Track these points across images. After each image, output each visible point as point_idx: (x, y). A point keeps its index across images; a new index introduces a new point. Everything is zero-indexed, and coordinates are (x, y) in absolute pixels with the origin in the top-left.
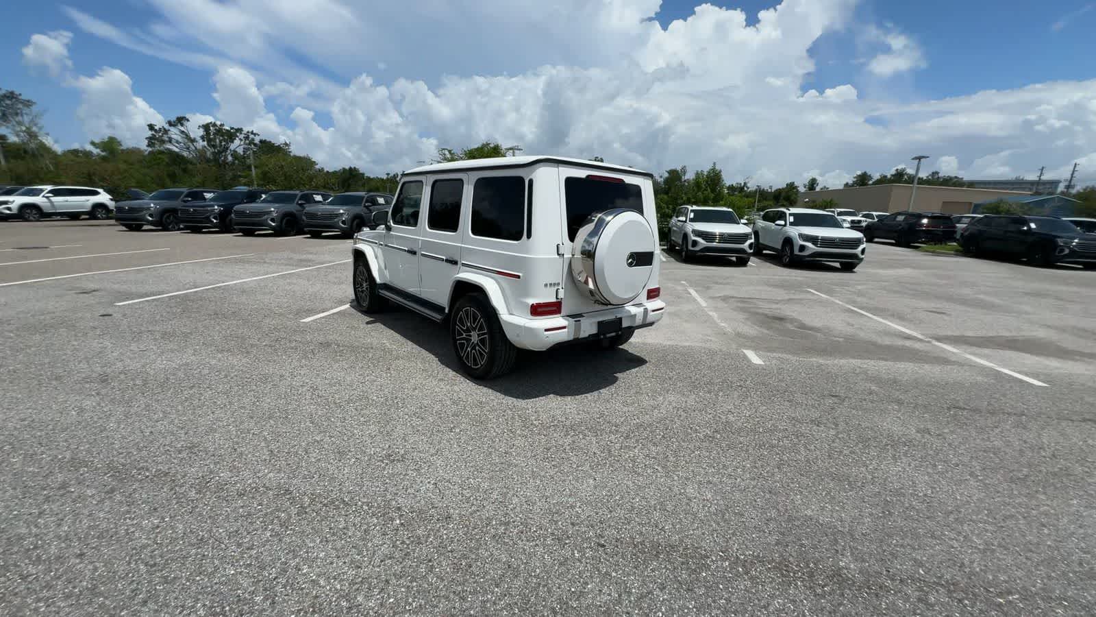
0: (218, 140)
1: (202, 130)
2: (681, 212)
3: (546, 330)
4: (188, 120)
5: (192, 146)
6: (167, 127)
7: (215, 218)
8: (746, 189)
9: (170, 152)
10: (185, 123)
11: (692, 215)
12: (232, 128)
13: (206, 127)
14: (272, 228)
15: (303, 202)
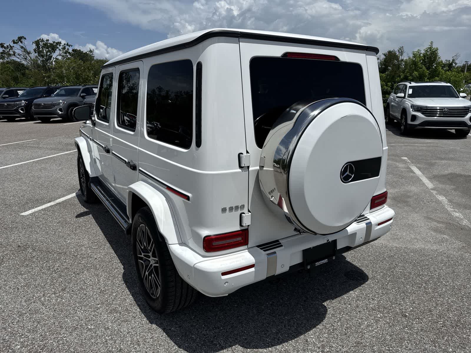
0: (45, 51)
1: (34, 45)
2: (399, 89)
3: (224, 274)
4: (25, 39)
5: (28, 57)
6: (12, 44)
7: (22, 110)
8: (454, 65)
9: (14, 62)
10: (23, 40)
11: (410, 92)
12: (54, 42)
13: (37, 43)
14: (60, 116)
15: (84, 94)
